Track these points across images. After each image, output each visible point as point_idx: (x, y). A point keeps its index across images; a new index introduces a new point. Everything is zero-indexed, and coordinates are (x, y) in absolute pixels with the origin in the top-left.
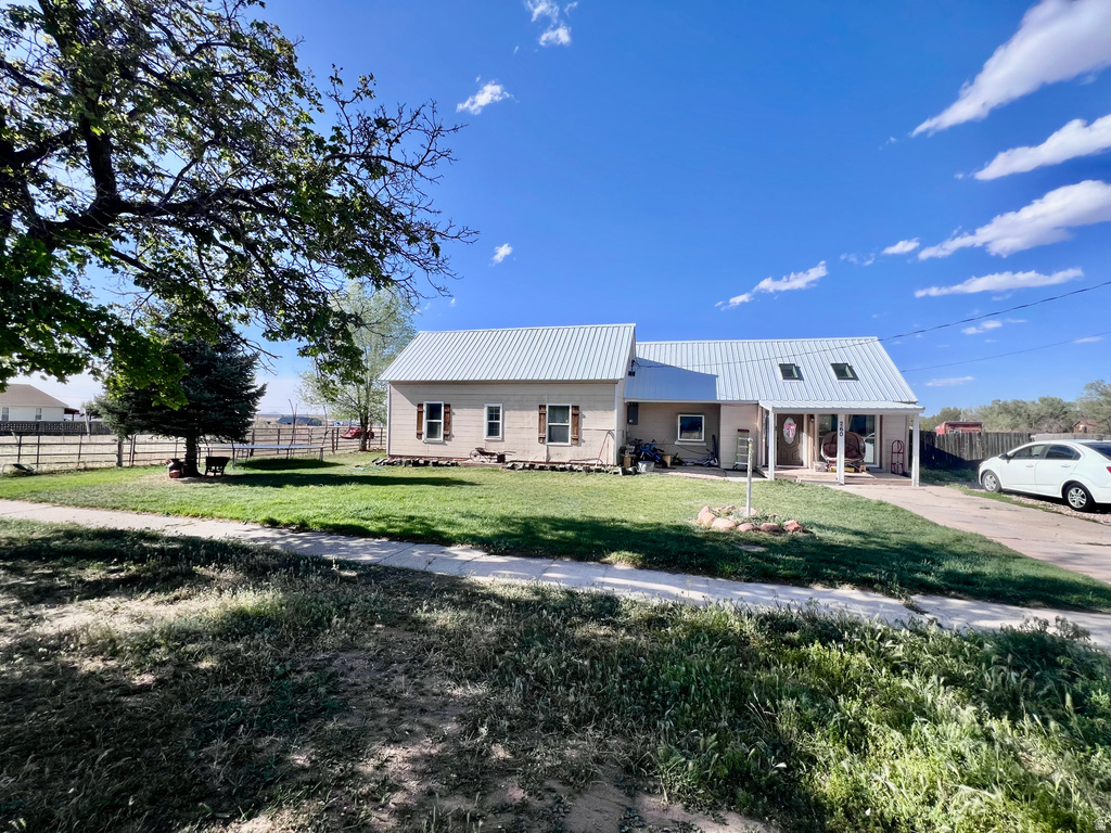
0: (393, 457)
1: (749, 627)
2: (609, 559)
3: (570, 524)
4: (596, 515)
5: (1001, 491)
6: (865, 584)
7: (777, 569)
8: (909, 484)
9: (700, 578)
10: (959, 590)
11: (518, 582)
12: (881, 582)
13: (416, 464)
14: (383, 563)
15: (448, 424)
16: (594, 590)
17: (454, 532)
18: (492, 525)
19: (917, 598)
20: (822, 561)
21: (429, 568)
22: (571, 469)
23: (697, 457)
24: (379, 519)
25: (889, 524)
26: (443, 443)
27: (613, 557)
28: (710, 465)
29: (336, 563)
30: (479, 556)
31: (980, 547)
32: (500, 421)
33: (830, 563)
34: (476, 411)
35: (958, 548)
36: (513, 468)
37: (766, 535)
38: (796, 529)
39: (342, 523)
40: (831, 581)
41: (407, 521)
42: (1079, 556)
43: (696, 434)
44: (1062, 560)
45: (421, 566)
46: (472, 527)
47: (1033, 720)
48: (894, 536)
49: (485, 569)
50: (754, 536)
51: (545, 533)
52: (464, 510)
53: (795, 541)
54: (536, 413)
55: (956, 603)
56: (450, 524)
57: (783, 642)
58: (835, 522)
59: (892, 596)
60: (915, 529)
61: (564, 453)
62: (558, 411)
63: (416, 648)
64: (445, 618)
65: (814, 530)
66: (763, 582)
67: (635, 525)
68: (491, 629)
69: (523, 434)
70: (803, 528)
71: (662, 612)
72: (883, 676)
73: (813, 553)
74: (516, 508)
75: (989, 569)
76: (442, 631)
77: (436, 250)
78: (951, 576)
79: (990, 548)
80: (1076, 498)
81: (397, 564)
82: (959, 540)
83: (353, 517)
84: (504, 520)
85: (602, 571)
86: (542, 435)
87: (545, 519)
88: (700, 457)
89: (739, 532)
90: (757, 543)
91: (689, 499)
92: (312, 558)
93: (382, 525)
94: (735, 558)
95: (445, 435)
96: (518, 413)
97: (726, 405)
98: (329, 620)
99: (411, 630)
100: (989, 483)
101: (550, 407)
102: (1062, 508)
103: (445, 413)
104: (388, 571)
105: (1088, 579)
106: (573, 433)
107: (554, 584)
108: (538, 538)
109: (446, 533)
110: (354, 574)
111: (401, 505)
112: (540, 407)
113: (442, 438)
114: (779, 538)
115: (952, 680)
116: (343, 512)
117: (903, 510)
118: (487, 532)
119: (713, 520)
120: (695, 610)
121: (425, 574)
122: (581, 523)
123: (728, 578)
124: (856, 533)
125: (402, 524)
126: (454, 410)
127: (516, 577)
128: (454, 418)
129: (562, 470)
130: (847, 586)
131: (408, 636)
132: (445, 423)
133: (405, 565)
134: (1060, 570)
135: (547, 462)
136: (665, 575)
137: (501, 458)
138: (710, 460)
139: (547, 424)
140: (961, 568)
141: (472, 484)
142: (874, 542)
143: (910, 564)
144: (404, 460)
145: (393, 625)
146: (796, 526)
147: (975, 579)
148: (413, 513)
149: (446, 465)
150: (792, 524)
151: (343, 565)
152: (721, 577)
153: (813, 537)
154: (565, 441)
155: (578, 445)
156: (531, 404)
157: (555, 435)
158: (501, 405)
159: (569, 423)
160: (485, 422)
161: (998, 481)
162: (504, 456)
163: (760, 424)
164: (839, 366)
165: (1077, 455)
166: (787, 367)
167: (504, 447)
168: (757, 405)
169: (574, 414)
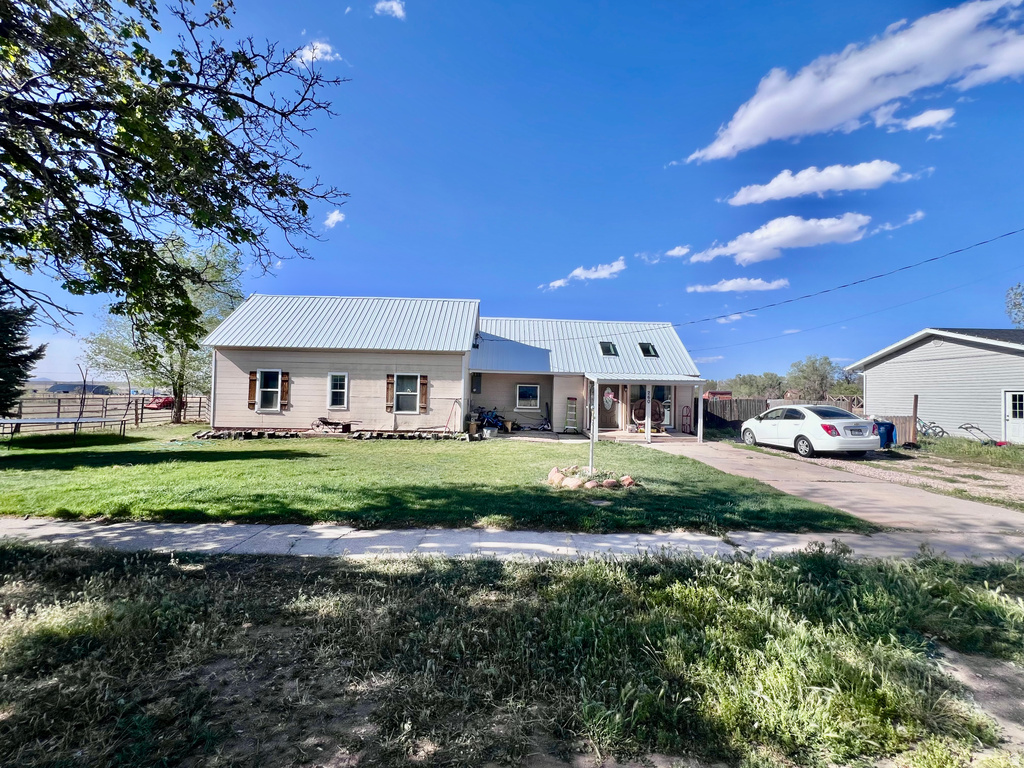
0: (219, 429)
1: (621, 575)
2: (479, 524)
3: (435, 493)
4: (456, 481)
5: (756, 444)
6: (693, 527)
7: (627, 520)
8: (695, 441)
9: (564, 534)
10: (756, 525)
11: (396, 556)
12: (703, 523)
13: (248, 436)
14: (238, 550)
15: (286, 393)
16: (475, 556)
17: (313, 509)
18: (355, 499)
19: (730, 535)
20: (658, 510)
21: (294, 552)
22: (420, 437)
23: (534, 423)
24: (219, 500)
25: (693, 474)
26: (280, 414)
27: (483, 521)
28: (545, 430)
29: (175, 557)
30: (347, 532)
31: (757, 490)
32: (345, 391)
33: (664, 511)
34: (318, 380)
35: (744, 491)
36: (359, 437)
37: (607, 491)
38: (630, 483)
39: (172, 507)
40: (668, 526)
41: (255, 501)
42: (814, 491)
43: (533, 402)
44: (806, 494)
45: (283, 550)
46: (331, 501)
47: (839, 624)
48: (699, 484)
49: (358, 546)
50: (599, 492)
51: (413, 503)
52: (317, 483)
53: (631, 493)
54: (383, 383)
55: (755, 535)
56: (307, 500)
57: (650, 585)
58: (654, 475)
59: (713, 534)
60: (711, 477)
61: (412, 421)
62: (405, 381)
63: (301, 645)
64: (327, 605)
65: (642, 483)
66: (616, 533)
67: (496, 488)
68: (380, 611)
69: (369, 402)
70: (634, 482)
71: (544, 571)
72: (731, 604)
73: (649, 504)
74: (375, 478)
75: (769, 505)
76: (328, 621)
77: (303, 207)
78: (746, 513)
79: (764, 489)
80: (803, 448)
81: (255, 551)
82: (743, 484)
83: (184, 500)
84: (364, 492)
85: (475, 535)
86: (390, 404)
87: (407, 489)
88: (535, 422)
89: (587, 489)
90: (603, 498)
91: (533, 461)
92: (141, 554)
93: (224, 507)
94: (591, 512)
95: (282, 405)
96: (364, 382)
97: (557, 376)
98: (184, 629)
99: (291, 625)
100: (748, 438)
101: (398, 377)
102: (794, 455)
103: (283, 381)
104: (245, 559)
105: (828, 507)
106: (421, 402)
107: (435, 554)
108: (406, 508)
109: (305, 511)
110: (200, 567)
111: (241, 483)
112: (388, 376)
113: (279, 408)
114: (619, 492)
115: (779, 600)
116: (170, 495)
117: (699, 463)
118: (351, 505)
119: (562, 479)
120: (570, 565)
121: (290, 558)
122: (443, 490)
123: (588, 532)
124: (673, 484)
125: (250, 504)
126: (293, 379)
127: (395, 551)
128: (293, 387)
129: (411, 438)
130: (680, 530)
131: (288, 632)
132: (282, 391)
133: (264, 550)
134: (811, 502)
135: (395, 431)
136: (534, 535)
137: (347, 428)
138: (544, 425)
139: (395, 393)
140: (753, 507)
141: (317, 456)
142: (688, 490)
143: (719, 507)
144: (233, 432)
145: (266, 622)
146: (630, 480)
147: (763, 515)
148: (259, 491)
149: (284, 437)
150: (627, 479)
151: (183, 558)
152: (582, 531)
153: (644, 489)
154: (415, 409)
155: (425, 413)
156: (378, 373)
157: (402, 404)
158: (346, 374)
159: (418, 393)
160: (329, 391)
161: (754, 436)
162: (349, 426)
163: (585, 393)
164: (647, 345)
165: (804, 417)
166: (606, 345)
167: (349, 416)
168: (583, 377)
169: (423, 384)
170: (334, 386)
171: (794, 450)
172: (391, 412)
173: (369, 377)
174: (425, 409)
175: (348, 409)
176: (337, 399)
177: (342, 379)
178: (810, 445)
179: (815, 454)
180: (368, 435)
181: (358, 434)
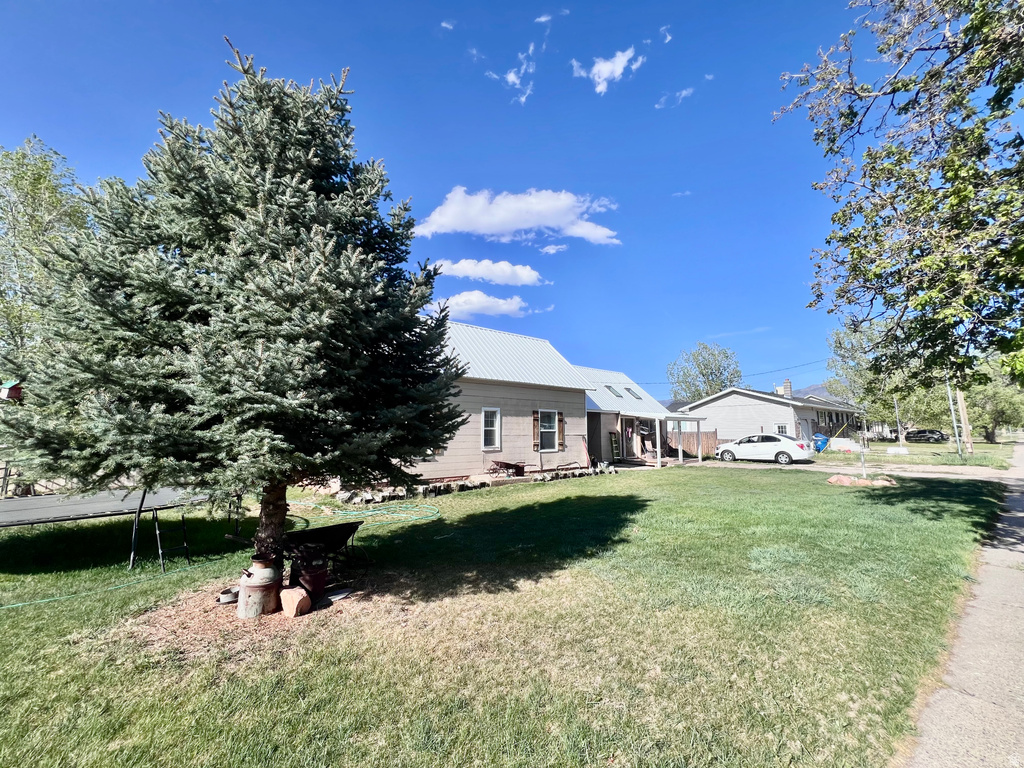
5: (738, 460)
26: (432, 460)
32: (496, 429)
34: (473, 416)
54: (530, 420)
62: (547, 417)
69: (519, 441)
80: (783, 459)
86: (536, 442)
96: (514, 419)
101: (542, 413)
102: (776, 464)
106: (559, 439)
112: (534, 413)
139: (540, 430)
154: (553, 447)
155: (563, 451)
156: (526, 409)
157: (545, 442)
158: (498, 410)
159: (556, 429)
160: (483, 429)
161: (733, 455)
162: (523, 468)
163: (619, 428)
164: (628, 390)
165: (779, 440)
166: (609, 387)
167: (502, 458)
168: (618, 414)
169: (560, 421)
170: (486, 425)
171: (776, 461)
172: (537, 451)
173: (518, 414)
174: (563, 445)
175: (501, 451)
176: (489, 438)
177: (493, 414)
178: (789, 456)
179: (793, 462)
180: (548, 476)
181: (539, 476)
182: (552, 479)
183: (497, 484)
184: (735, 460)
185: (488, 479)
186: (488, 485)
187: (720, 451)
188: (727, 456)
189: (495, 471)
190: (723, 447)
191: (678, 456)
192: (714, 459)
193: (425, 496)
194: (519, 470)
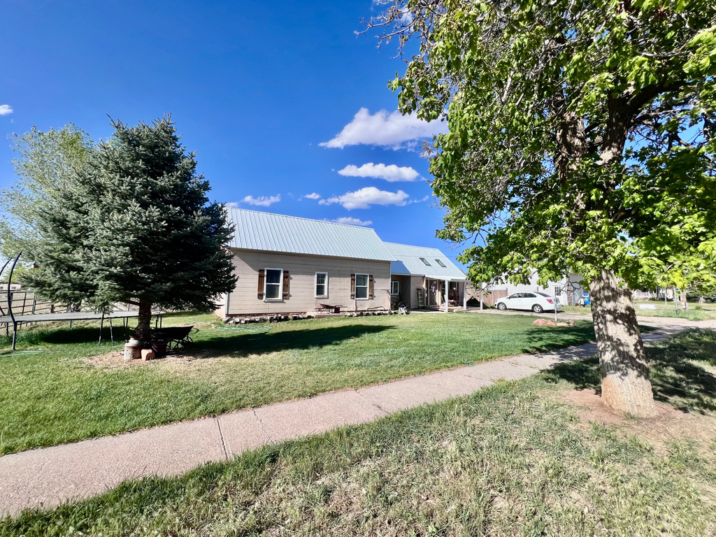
15: (286, 286)
26: (282, 302)
32: (326, 285)
34: (308, 277)
54: (349, 279)
61: (366, 304)
62: (361, 278)
69: (340, 293)
80: (537, 309)
86: (353, 293)
95: (283, 296)
96: (338, 279)
97: (412, 276)
101: (357, 276)
103: (284, 277)
106: (370, 292)
112: (352, 275)
113: (280, 297)
126: (292, 276)
128: (291, 282)
132: (284, 285)
139: (356, 286)
154: (366, 297)
155: (372, 299)
156: (346, 273)
157: (359, 293)
158: (327, 273)
159: (368, 286)
160: (316, 285)
161: (505, 306)
162: (339, 308)
163: (424, 286)
164: (438, 261)
165: (536, 296)
166: (422, 259)
167: (327, 302)
168: (424, 277)
169: (371, 281)
170: (319, 281)
171: (532, 311)
172: (353, 299)
173: (340, 276)
174: (372, 296)
175: (328, 298)
176: (320, 290)
177: (324, 276)
178: (541, 307)
179: (543, 311)
180: (355, 314)
181: (349, 314)
182: (358, 316)
183: (319, 317)
184: (506, 309)
185: (313, 314)
186: (313, 318)
187: (497, 303)
188: (501, 307)
189: (320, 310)
190: (499, 300)
191: (463, 306)
192: (493, 308)
193: (271, 322)
194: (337, 310)
